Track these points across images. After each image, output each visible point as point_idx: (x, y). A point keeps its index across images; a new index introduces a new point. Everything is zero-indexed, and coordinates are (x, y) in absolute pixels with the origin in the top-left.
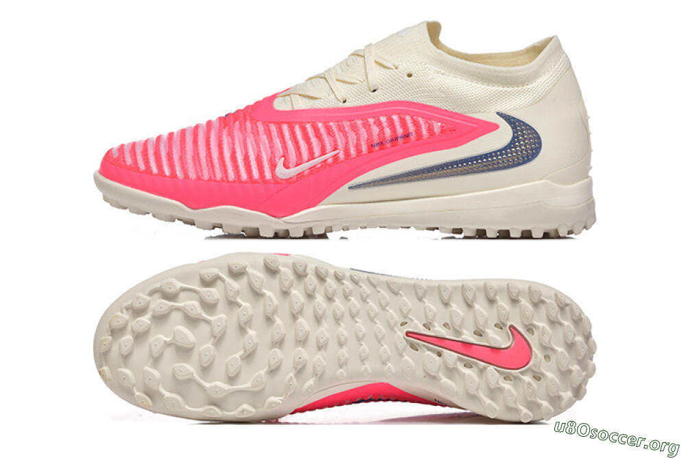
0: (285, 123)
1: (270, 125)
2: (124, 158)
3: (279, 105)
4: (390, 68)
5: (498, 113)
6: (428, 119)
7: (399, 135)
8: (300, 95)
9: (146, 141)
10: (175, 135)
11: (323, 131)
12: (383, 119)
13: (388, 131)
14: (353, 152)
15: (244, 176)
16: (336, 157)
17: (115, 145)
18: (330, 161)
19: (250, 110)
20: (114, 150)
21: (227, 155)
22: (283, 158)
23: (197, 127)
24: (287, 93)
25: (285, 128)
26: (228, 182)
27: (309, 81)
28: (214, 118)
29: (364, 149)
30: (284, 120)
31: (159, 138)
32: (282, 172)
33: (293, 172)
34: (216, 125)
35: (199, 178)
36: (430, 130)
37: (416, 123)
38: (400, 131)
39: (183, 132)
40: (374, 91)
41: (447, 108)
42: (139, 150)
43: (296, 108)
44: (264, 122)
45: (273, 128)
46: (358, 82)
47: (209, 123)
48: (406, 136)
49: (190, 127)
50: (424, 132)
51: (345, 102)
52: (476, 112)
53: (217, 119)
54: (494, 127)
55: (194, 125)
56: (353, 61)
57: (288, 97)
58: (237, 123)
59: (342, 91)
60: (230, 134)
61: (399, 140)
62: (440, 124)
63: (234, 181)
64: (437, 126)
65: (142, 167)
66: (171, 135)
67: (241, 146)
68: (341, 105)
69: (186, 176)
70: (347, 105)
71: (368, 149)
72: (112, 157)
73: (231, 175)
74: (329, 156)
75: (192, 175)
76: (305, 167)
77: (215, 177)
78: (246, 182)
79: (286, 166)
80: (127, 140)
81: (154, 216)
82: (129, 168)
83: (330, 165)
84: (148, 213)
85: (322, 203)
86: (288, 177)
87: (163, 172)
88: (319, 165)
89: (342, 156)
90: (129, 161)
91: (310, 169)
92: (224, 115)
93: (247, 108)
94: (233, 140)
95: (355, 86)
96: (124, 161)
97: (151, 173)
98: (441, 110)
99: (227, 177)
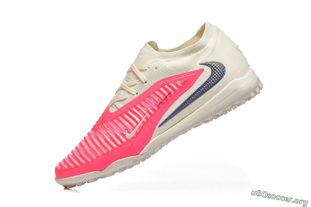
0: (119, 116)
1: (113, 120)
2: (63, 167)
3: (112, 110)
4: (146, 70)
5: (200, 64)
6: (174, 82)
7: (166, 95)
8: (117, 101)
9: (68, 156)
10: (78, 146)
11: (135, 111)
12: (157, 92)
13: (161, 96)
14: (152, 112)
15: (115, 146)
16: (147, 118)
17: (57, 164)
18: (145, 120)
19: (102, 119)
20: (58, 166)
21: (103, 141)
22: (126, 130)
23: (85, 138)
24: (112, 104)
25: (120, 118)
26: (110, 152)
27: (117, 94)
28: (89, 131)
29: (156, 108)
30: (118, 115)
31: (72, 152)
32: (129, 136)
33: (133, 133)
34: (92, 133)
35: (98, 157)
36: (177, 86)
37: (171, 87)
38: (166, 93)
39: (80, 143)
40: (146, 82)
41: (179, 74)
42: (67, 161)
43: (119, 107)
44: (110, 121)
45: (115, 121)
46: (137, 82)
47: (89, 134)
48: (170, 93)
49: (82, 140)
50: (176, 88)
51: (137, 94)
52: (192, 68)
53: (91, 131)
54: (202, 70)
55: (83, 138)
56: (129, 75)
57: (114, 106)
58: (100, 127)
59: (133, 90)
60: (100, 133)
61: (168, 97)
62: (180, 81)
63: (112, 150)
64: (179, 83)
65: (72, 166)
66: (76, 148)
67: (106, 135)
68: (136, 96)
69: (92, 159)
70: (139, 94)
71: (158, 107)
72: (59, 169)
73: (110, 149)
74: (144, 119)
75: (94, 157)
76: (137, 128)
77: (103, 153)
78: (117, 148)
79: (129, 133)
80: (60, 160)
81: (88, 182)
82: (67, 170)
83: (146, 122)
84: (85, 183)
85: (152, 138)
86: (132, 137)
87: (82, 163)
88: (142, 125)
89: (148, 116)
90: (66, 167)
91: (139, 128)
92: (92, 127)
93: (100, 118)
94: (102, 135)
95: (137, 85)
96: (64, 168)
97: (77, 166)
98: (177, 76)
99: (108, 150)
